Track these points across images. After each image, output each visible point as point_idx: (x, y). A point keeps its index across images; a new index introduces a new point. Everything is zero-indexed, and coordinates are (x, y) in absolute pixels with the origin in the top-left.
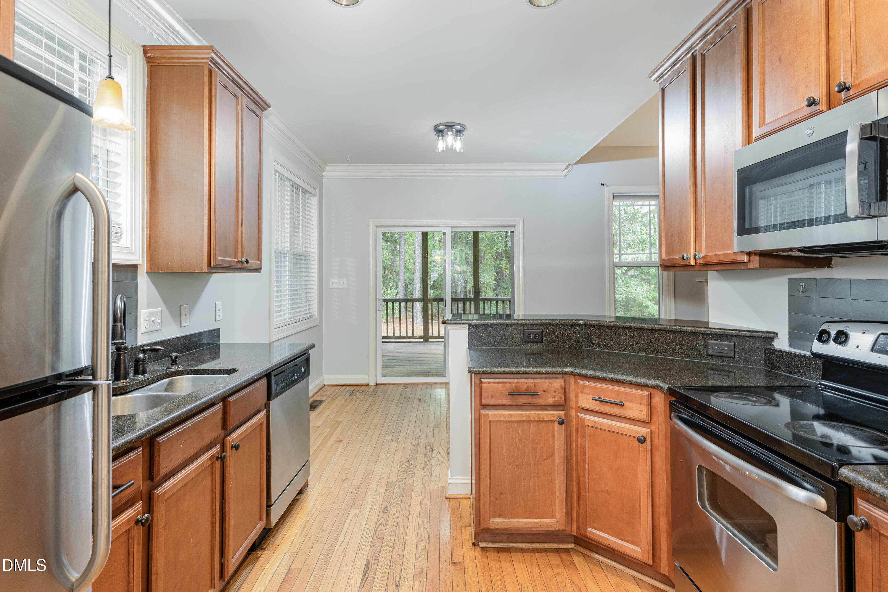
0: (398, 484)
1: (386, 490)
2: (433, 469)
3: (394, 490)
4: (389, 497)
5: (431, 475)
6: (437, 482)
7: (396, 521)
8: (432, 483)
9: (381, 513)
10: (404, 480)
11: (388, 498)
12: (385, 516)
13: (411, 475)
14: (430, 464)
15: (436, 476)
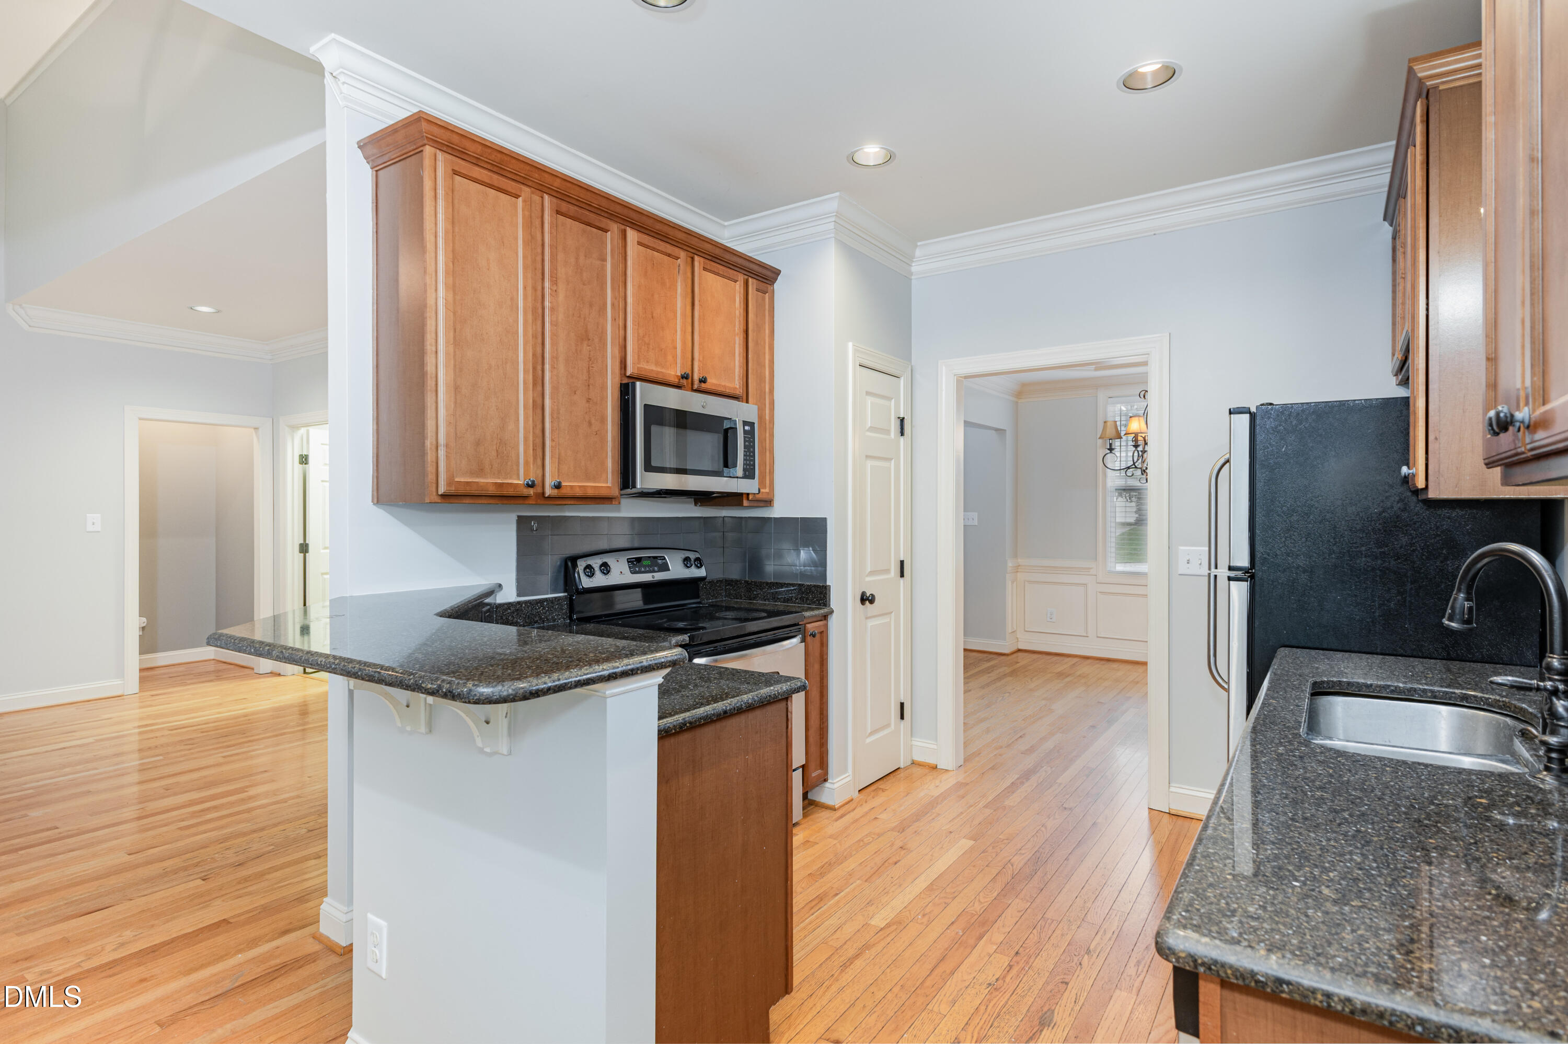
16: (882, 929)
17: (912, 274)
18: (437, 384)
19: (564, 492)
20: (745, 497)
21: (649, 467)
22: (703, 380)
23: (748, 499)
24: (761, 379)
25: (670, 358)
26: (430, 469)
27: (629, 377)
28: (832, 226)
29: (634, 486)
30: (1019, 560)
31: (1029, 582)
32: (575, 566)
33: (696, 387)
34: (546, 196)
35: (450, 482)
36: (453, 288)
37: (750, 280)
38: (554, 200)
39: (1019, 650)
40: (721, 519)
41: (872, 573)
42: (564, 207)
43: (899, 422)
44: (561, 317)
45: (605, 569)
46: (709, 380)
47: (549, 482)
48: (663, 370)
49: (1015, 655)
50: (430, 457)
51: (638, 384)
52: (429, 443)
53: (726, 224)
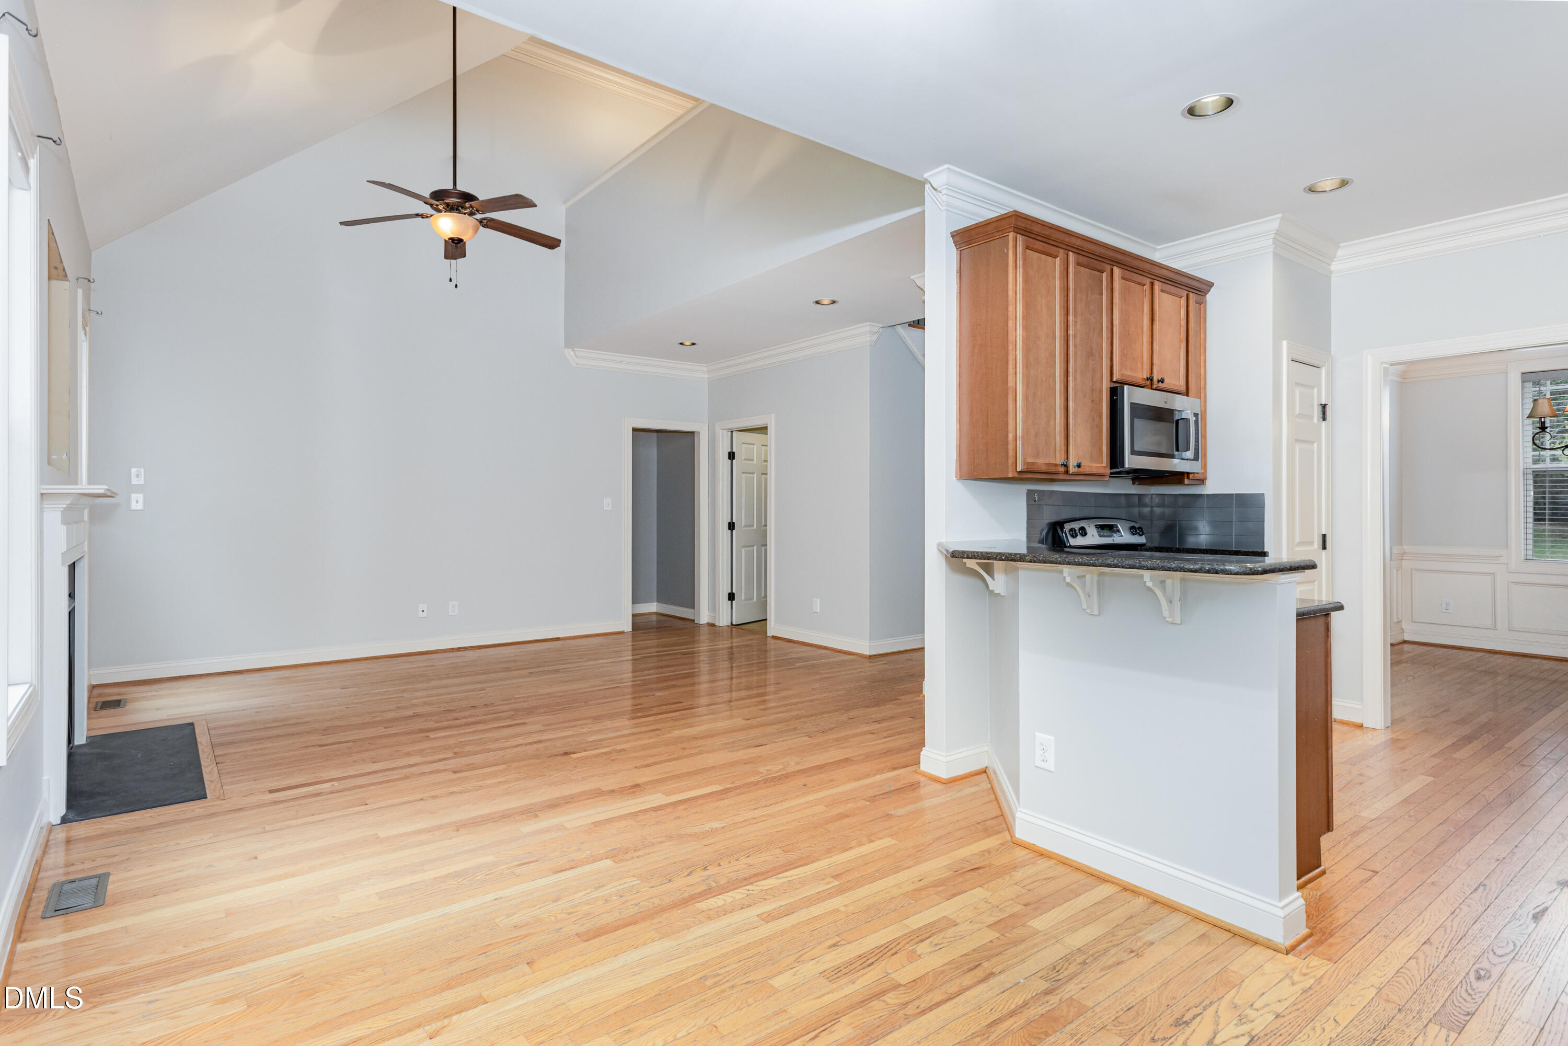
0: (1426, 1016)
1: (1471, 1014)
2: (1286, 1004)
3: (1443, 1006)
4: (1464, 995)
5: (1305, 991)
6: (1304, 971)
7: (1459, 946)
8: (1319, 973)
9: (1496, 973)
10: (1400, 1016)
11: (1470, 994)
12: (1485, 964)
13: (1371, 1020)
14: (1281, 1020)
15: (1293, 984)
16: (1373, 820)
17: (1332, 272)
18: (1016, 395)
19: (1081, 470)
20: (1186, 475)
21: (1134, 452)
22: (1162, 381)
23: (1188, 478)
24: (1199, 377)
25: (1139, 365)
26: (1011, 453)
27: (1115, 382)
28: (1271, 242)
29: (1123, 466)
30: (1405, 547)
31: (1417, 570)
32: (1062, 528)
33: (1154, 387)
34: (1071, 253)
35: (1025, 463)
36: (1026, 328)
37: (1191, 294)
38: (1076, 255)
39: (1405, 642)
40: (1150, 497)
41: (1300, 544)
42: (1082, 259)
43: (1321, 408)
44: (1078, 340)
45: (1083, 532)
46: (1166, 381)
47: (1072, 463)
48: (1135, 375)
49: (1400, 646)
50: (1011, 447)
51: (1126, 387)
52: (1011, 436)
53: (1158, 247)
